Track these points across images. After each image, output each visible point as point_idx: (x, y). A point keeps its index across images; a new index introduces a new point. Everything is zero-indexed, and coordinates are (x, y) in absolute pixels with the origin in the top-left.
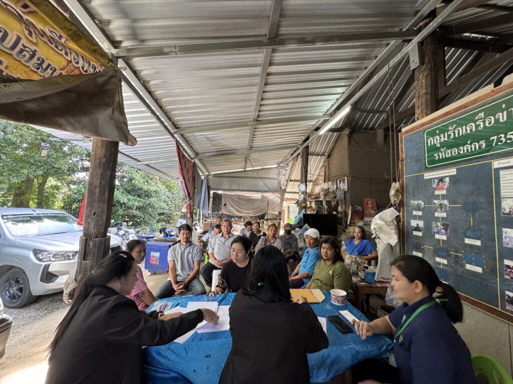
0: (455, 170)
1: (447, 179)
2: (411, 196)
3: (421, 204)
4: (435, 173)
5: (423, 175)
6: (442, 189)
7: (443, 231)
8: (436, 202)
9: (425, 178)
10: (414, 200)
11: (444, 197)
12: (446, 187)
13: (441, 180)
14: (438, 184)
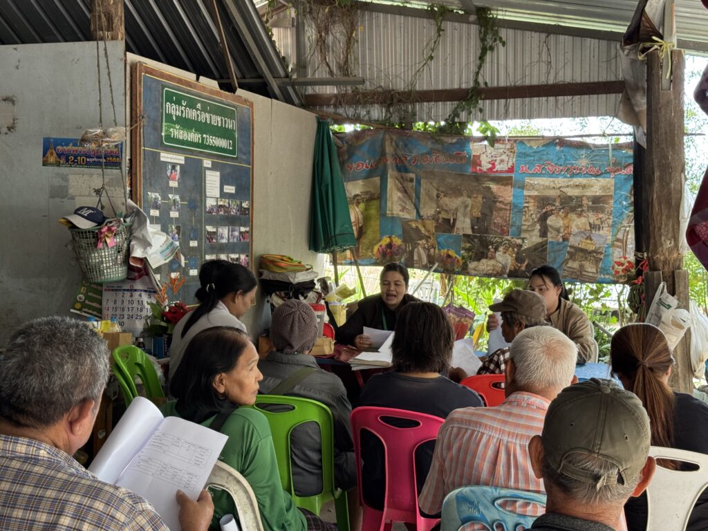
0: (183, 158)
1: (178, 168)
2: (148, 185)
3: (158, 199)
4: (170, 156)
5: (159, 153)
6: (174, 179)
7: (177, 236)
8: (170, 196)
9: (162, 159)
10: (151, 192)
11: (176, 191)
12: (177, 177)
13: (174, 167)
14: (171, 173)
